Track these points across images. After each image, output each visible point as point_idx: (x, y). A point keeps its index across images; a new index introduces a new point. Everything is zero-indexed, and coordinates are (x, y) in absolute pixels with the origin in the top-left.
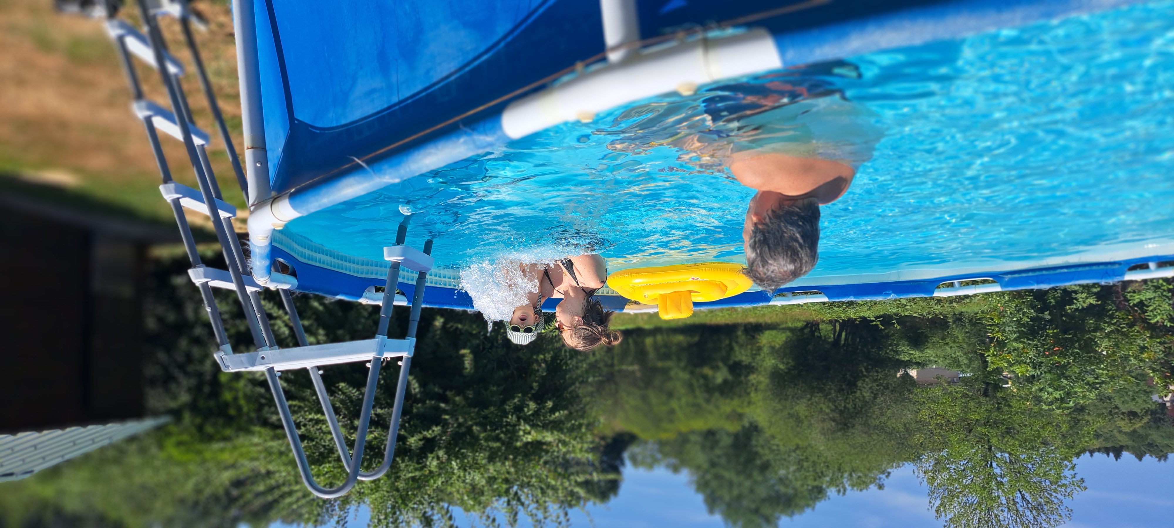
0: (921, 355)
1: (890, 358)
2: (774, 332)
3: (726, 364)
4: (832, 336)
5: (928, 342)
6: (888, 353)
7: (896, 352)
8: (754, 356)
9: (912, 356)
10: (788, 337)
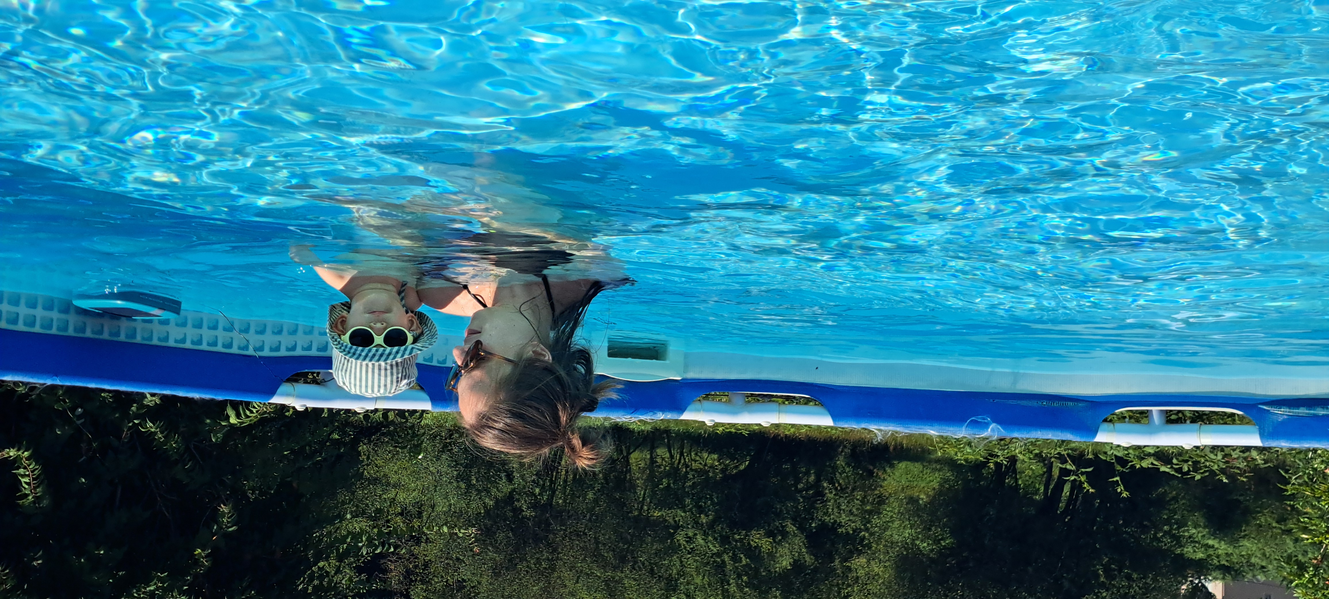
0: (1230, 550)
1: (1159, 550)
2: (916, 468)
3: (801, 528)
4: (1042, 489)
5: (1247, 525)
6: (1159, 540)
7: (1177, 539)
8: (866, 517)
9: (1211, 552)
10: (946, 481)
